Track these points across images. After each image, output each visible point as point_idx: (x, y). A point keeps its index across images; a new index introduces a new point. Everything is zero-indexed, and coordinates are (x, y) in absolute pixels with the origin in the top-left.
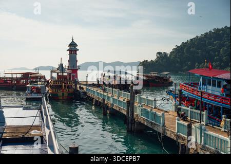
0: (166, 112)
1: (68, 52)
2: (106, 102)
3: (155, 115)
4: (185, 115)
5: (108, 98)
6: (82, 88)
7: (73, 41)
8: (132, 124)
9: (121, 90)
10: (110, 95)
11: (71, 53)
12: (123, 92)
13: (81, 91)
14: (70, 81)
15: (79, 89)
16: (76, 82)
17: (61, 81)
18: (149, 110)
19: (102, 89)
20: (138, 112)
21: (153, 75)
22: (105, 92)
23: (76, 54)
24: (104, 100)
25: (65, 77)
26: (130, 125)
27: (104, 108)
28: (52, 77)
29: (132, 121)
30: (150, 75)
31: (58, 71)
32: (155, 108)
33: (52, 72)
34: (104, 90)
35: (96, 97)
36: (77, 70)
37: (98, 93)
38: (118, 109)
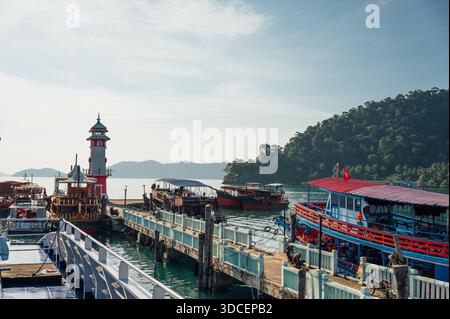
0: (270, 254)
1: (89, 142)
2: (161, 238)
3: (248, 258)
4: (301, 259)
5: (166, 229)
6: (116, 213)
7: (99, 122)
8: (208, 275)
9: (189, 215)
10: (168, 225)
11: (95, 145)
12: (193, 219)
13: (114, 217)
14: (93, 199)
15: (109, 214)
16: (105, 201)
17: (75, 199)
18: (238, 249)
19: (154, 214)
20: (218, 254)
21: (249, 188)
22: (161, 220)
23: (104, 146)
24: (157, 233)
25: (83, 192)
26: (204, 278)
27: (158, 249)
28: (57, 191)
29: (207, 269)
30: (244, 188)
31: (71, 180)
32: (250, 248)
33: (57, 181)
34: (159, 216)
35: (141, 228)
36: (106, 177)
37: (146, 221)
38: (183, 251)
